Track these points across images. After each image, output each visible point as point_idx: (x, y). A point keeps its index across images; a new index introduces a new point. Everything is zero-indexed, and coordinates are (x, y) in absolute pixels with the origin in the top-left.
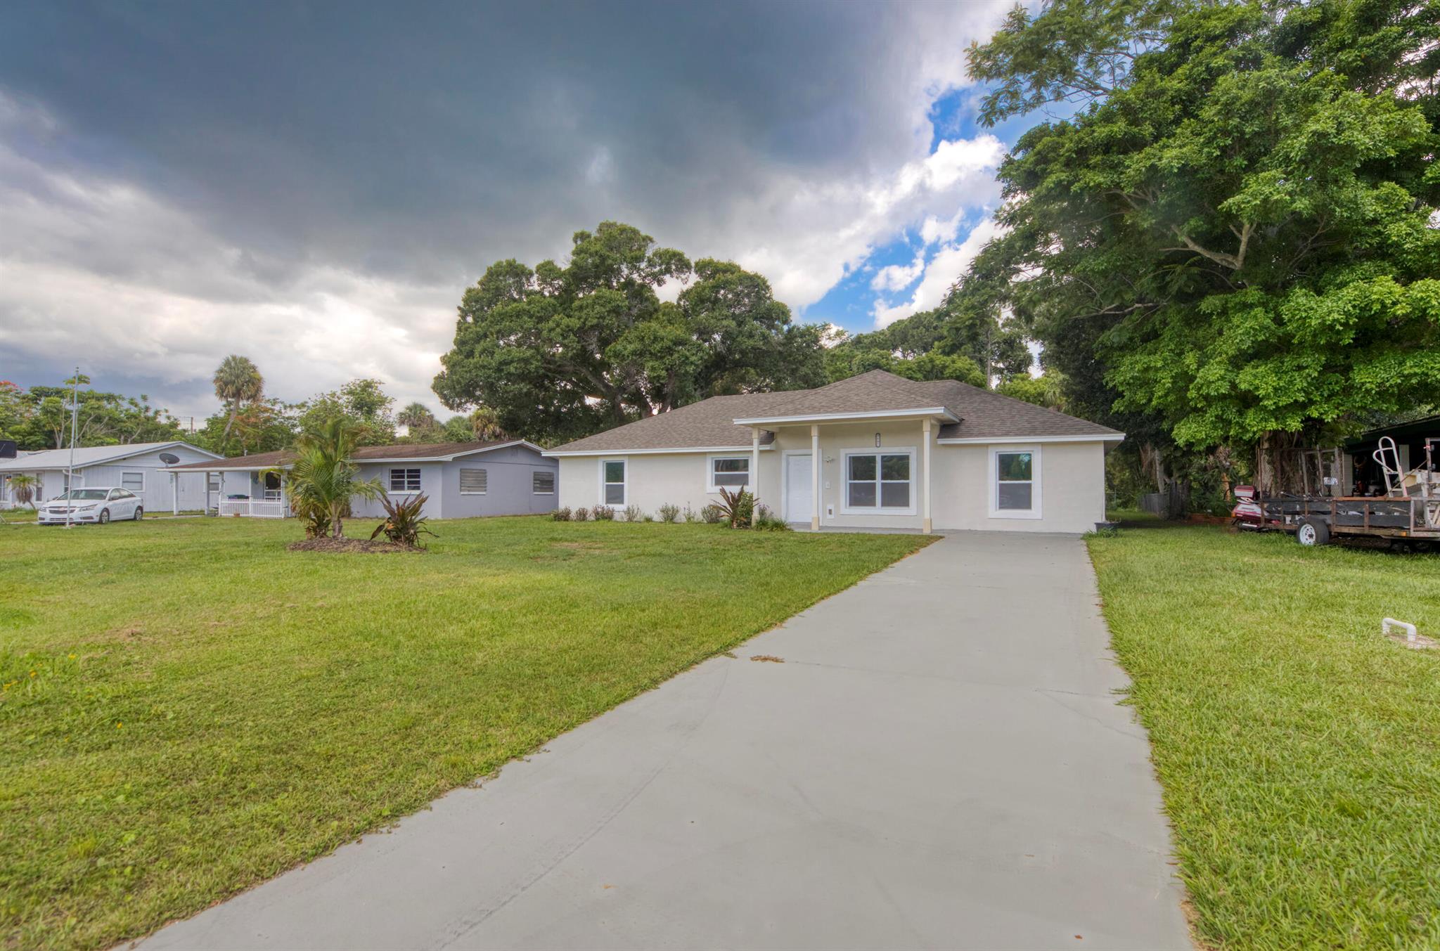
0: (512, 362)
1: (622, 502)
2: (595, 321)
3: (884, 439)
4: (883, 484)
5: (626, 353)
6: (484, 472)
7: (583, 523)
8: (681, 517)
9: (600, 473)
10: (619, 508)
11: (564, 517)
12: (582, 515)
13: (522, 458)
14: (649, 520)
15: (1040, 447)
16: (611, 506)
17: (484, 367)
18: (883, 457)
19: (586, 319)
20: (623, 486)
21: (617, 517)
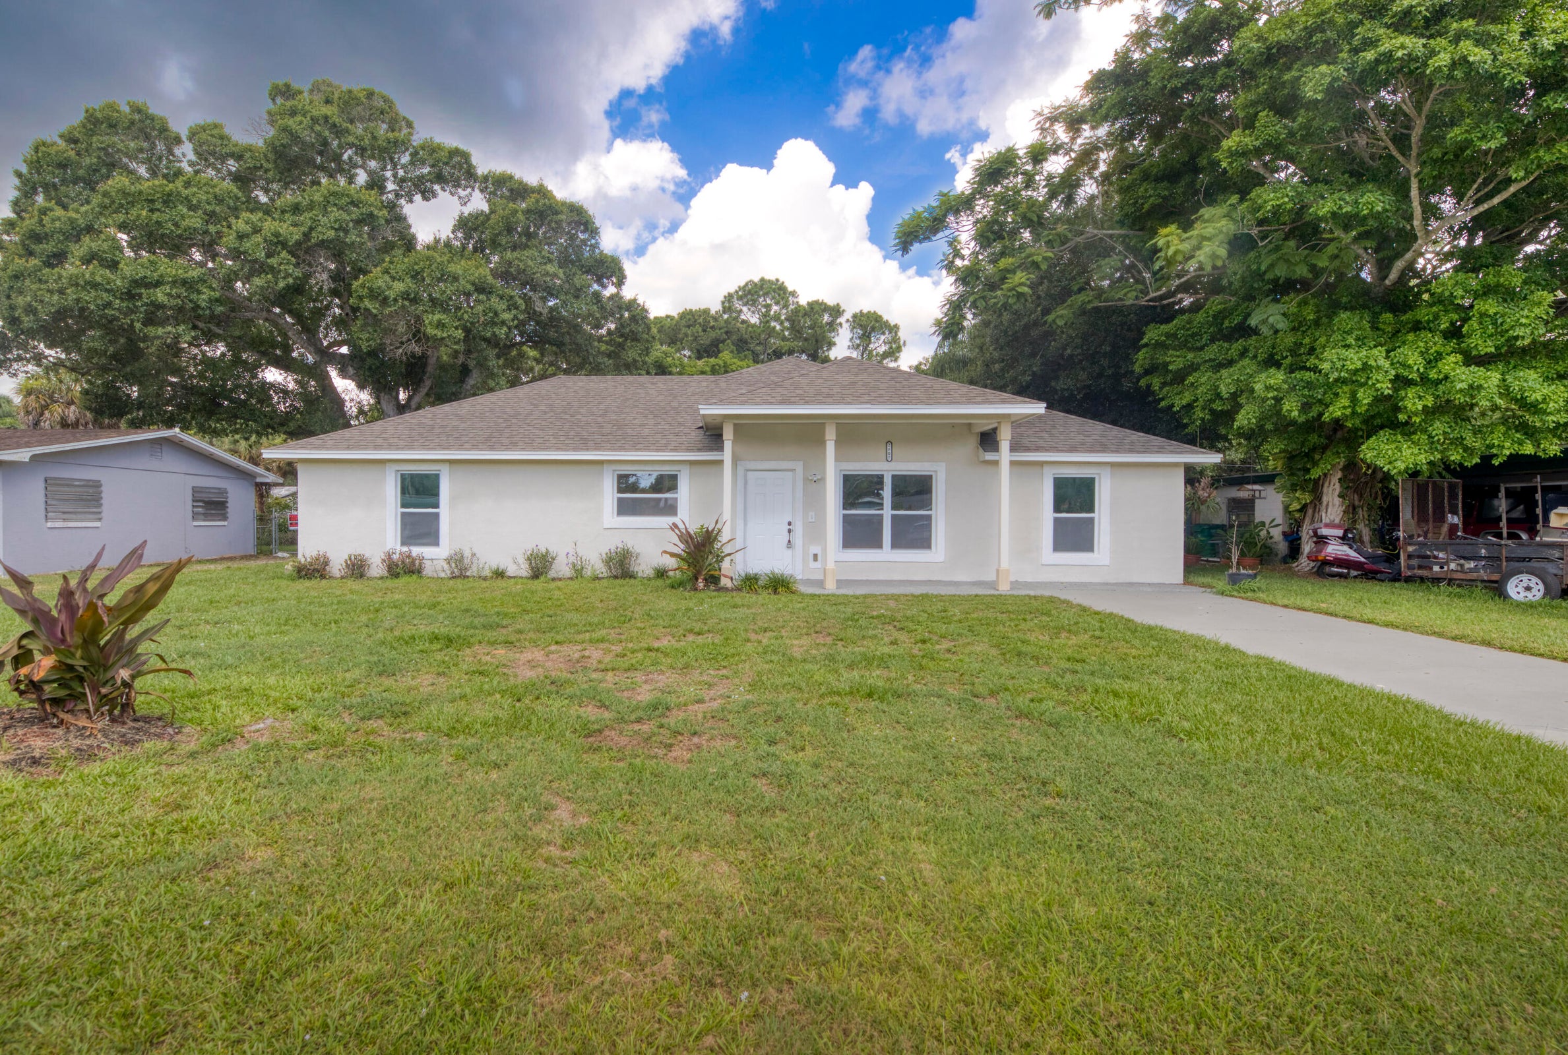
0: (158, 284)
1: (435, 542)
2: (331, 234)
3: (897, 451)
4: (893, 517)
5: (391, 294)
6: (97, 485)
7: (359, 581)
8: (561, 568)
9: (391, 490)
10: (434, 557)
11: (316, 571)
12: (357, 568)
13: (172, 463)
14: (500, 574)
15: (1108, 469)
16: (416, 551)
17: (95, 285)
18: (894, 477)
19: (311, 229)
20: (437, 515)
21: (428, 570)
